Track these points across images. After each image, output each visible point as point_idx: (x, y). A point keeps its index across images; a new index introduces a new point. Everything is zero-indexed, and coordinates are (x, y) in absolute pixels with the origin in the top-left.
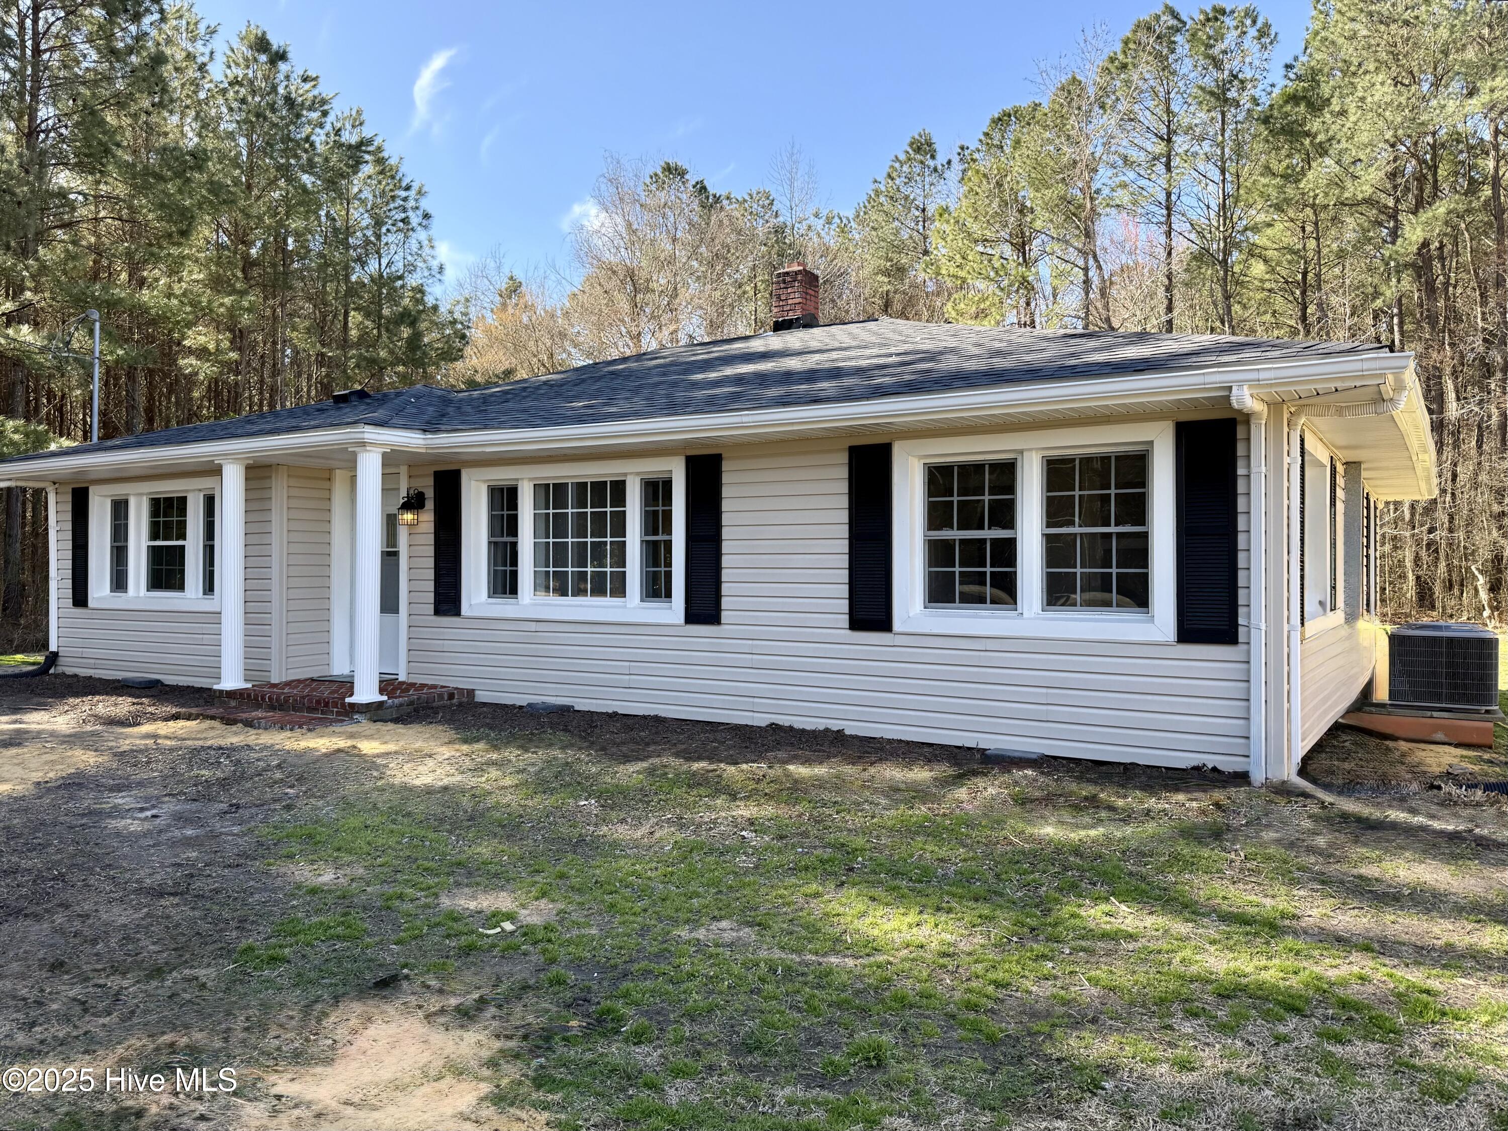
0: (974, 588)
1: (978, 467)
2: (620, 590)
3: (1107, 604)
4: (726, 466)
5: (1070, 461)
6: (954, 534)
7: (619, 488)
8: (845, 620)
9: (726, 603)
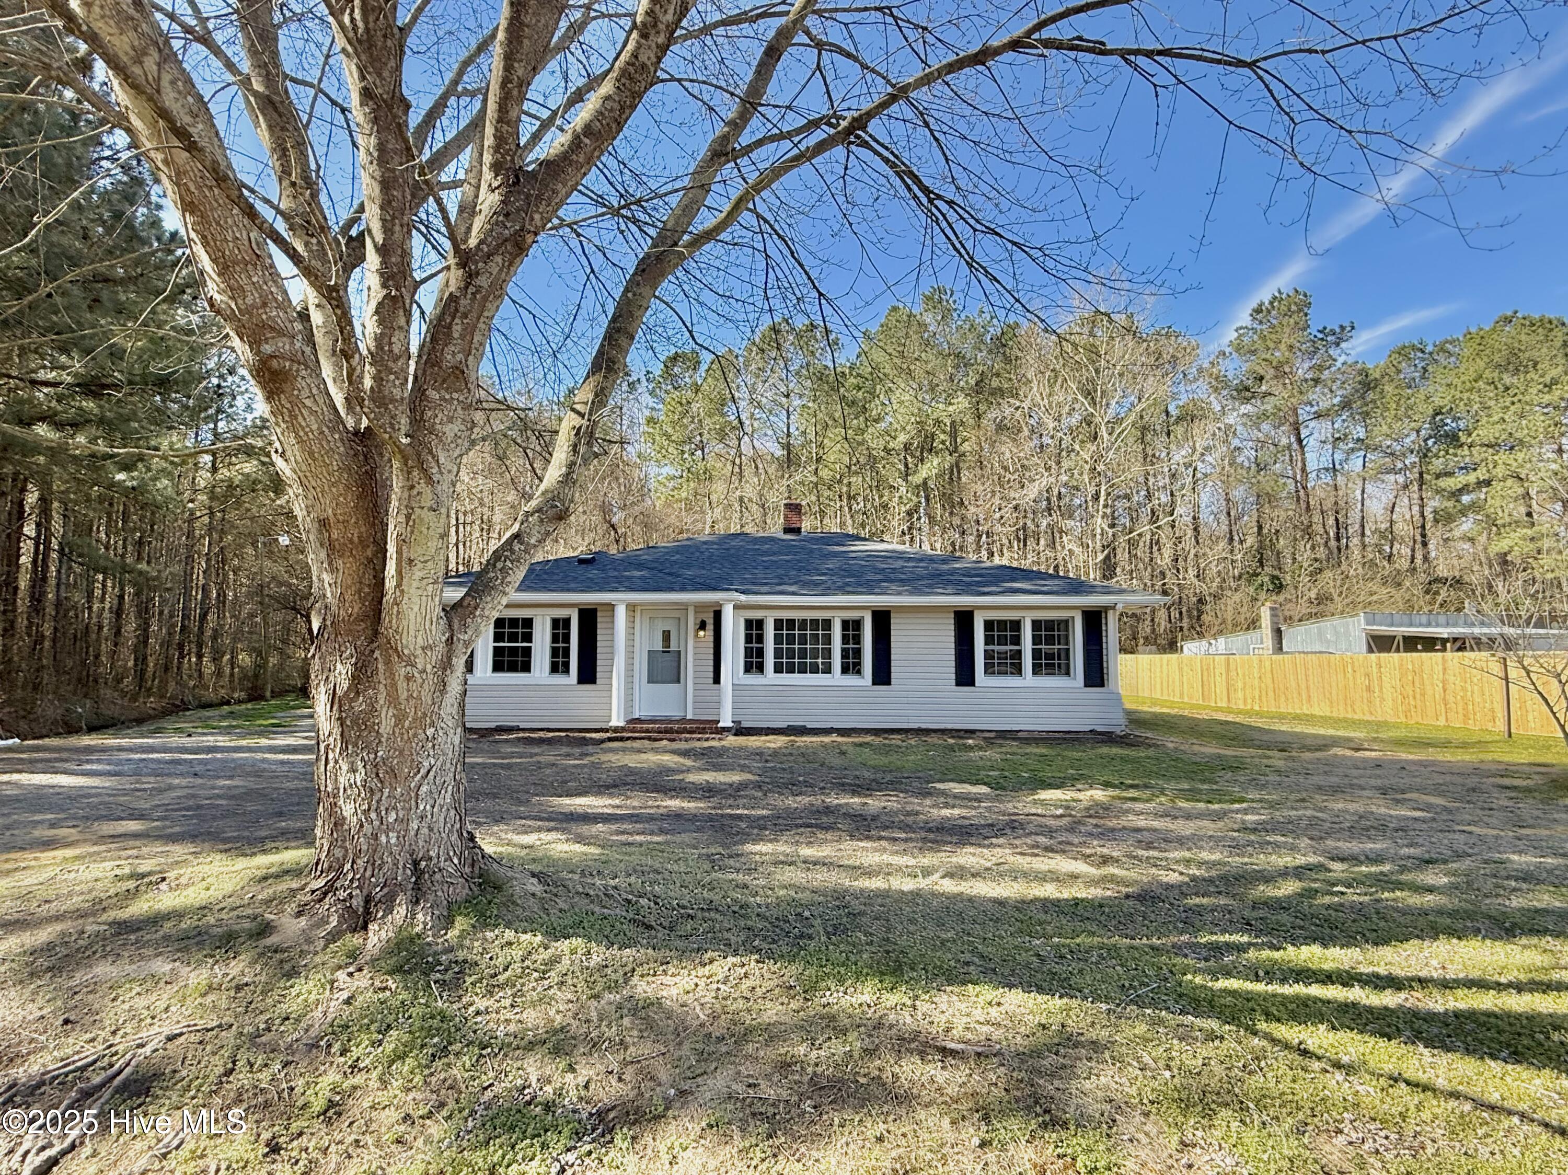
0: (1003, 668)
1: (1005, 622)
2: (828, 670)
3: (1054, 674)
4: (892, 615)
5: (1040, 621)
6: (996, 648)
7: (827, 624)
8: (954, 682)
9: (893, 675)
